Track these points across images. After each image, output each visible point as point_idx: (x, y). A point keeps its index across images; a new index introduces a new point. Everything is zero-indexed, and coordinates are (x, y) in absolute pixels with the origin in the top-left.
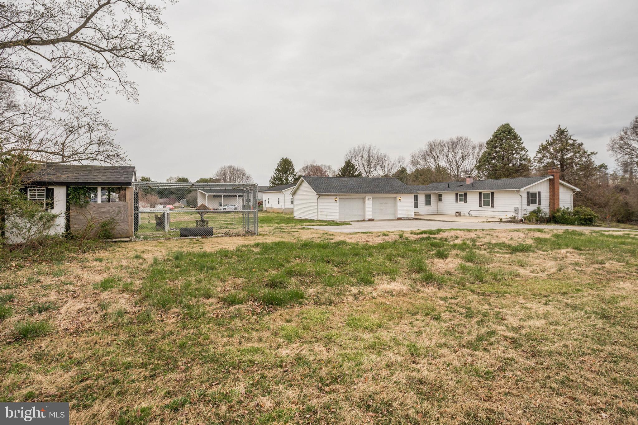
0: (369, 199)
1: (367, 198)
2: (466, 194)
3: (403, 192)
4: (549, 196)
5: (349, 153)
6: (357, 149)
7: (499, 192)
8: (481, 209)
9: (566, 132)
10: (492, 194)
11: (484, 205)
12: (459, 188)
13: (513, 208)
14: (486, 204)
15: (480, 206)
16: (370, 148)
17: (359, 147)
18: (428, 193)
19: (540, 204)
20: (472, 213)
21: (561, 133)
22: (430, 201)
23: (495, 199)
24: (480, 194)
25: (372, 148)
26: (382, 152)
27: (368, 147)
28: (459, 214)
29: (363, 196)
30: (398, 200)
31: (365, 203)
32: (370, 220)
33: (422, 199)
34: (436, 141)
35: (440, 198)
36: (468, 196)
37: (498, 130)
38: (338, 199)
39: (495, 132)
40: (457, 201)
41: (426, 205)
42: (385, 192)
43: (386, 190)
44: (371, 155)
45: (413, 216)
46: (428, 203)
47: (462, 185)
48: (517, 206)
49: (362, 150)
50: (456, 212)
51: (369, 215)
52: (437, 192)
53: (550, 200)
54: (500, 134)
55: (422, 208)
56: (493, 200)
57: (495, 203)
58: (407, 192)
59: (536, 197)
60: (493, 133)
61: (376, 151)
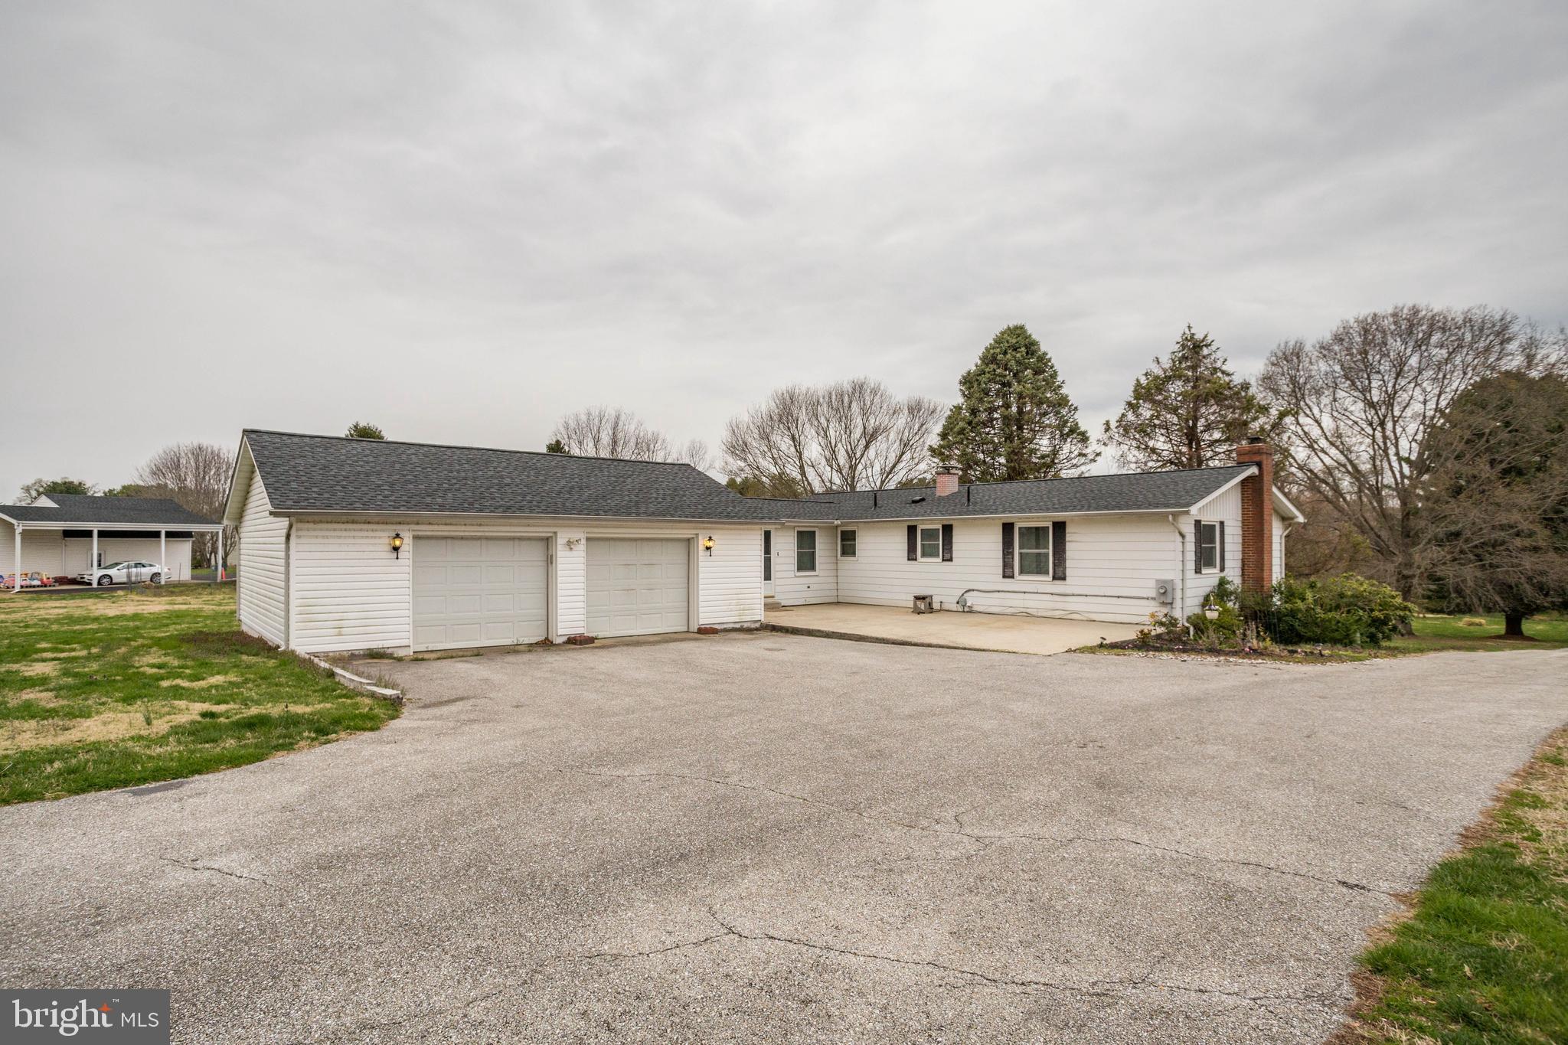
0: (569, 544)
1: (561, 540)
2: (948, 529)
3: (720, 515)
4: (1240, 540)
5: (562, 430)
6: (584, 418)
7: (1088, 521)
8: (1008, 584)
9: (1207, 346)
10: (1060, 527)
11: (1022, 572)
12: (917, 508)
13: (1152, 584)
14: (1032, 568)
15: (1008, 574)
16: (618, 417)
17: (589, 414)
18: (806, 525)
19: (1222, 569)
20: (971, 600)
21: (1193, 348)
22: (813, 555)
23: (1069, 547)
24: (1008, 528)
25: (623, 418)
26: (650, 428)
27: (614, 414)
28: (924, 605)
29: (543, 531)
30: (701, 548)
31: (550, 560)
32: (577, 642)
33: (785, 546)
34: (797, 391)
35: (847, 543)
36: (959, 540)
37: (998, 341)
38: (407, 544)
39: (986, 348)
40: (911, 556)
41: (799, 569)
42: (646, 514)
43: (652, 508)
44: (620, 435)
45: (759, 615)
46: (806, 562)
47: (923, 500)
48: (1167, 576)
49: (596, 421)
50: (917, 598)
51: (569, 621)
52: (838, 522)
53: (1244, 552)
54: (1005, 353)
55: (789, 582)
56: (1064, 551)
57: (1068, 563)
58: (737, 515)
59: (1215, 543)
60: (981, 351)
61: (632, 427)
